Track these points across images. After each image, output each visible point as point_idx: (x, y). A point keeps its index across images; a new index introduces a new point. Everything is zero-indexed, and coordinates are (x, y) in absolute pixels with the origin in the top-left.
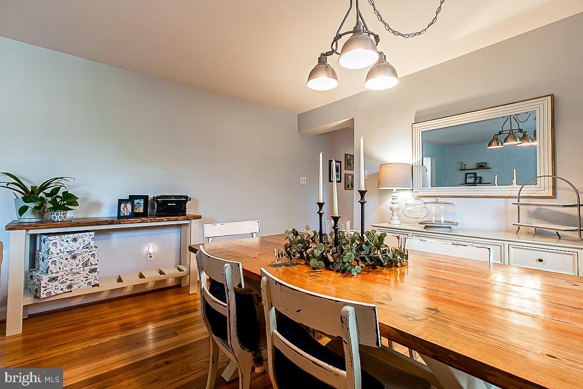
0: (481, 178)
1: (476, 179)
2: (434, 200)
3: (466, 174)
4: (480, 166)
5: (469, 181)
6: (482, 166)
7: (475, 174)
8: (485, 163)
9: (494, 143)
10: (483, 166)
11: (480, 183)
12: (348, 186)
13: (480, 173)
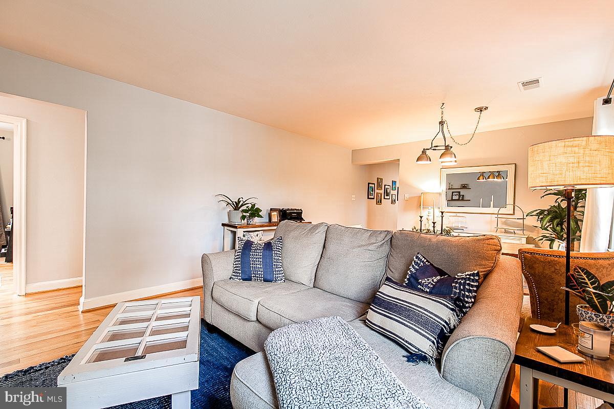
0: (463, 196)
1: (459, 197)
2: (455, 214)
3: (453, 193)
4: (463, 187)
5: (454, 198)
6: (464, 187)
7: (459, 192)
8: (467, 185)
9: (481, 177)
10: (466, 187)
11: (463, 200)
12: (378, 202)
13: (463, 192)
